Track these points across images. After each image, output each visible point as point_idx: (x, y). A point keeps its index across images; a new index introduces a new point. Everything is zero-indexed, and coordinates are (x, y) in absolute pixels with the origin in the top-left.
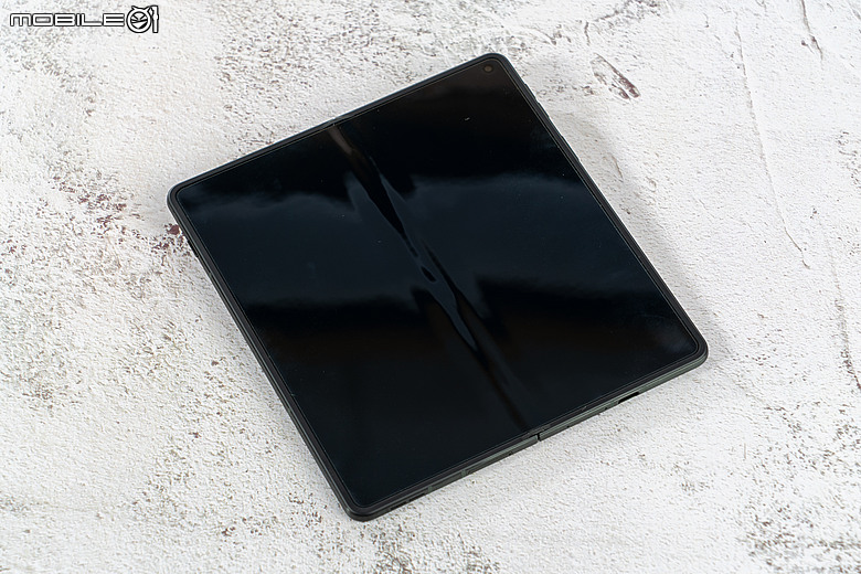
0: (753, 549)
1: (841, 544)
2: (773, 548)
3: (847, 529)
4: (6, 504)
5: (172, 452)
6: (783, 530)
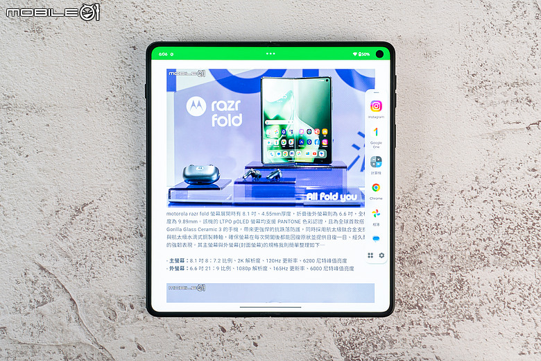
0: (467, 93)
1: (517, 83)
2: (478, 91)
3: (520, 73)
4: (31, 109)
5: (122, 61)
6: (484, 78)
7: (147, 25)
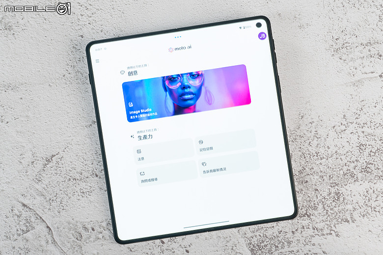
0: (333, 53)
1: (370, 43)
2: (341, 50)
3: (372, 35)
4: (8, 87)
5: (74, 47)
6: (345, 41)
7: (90, 19)
